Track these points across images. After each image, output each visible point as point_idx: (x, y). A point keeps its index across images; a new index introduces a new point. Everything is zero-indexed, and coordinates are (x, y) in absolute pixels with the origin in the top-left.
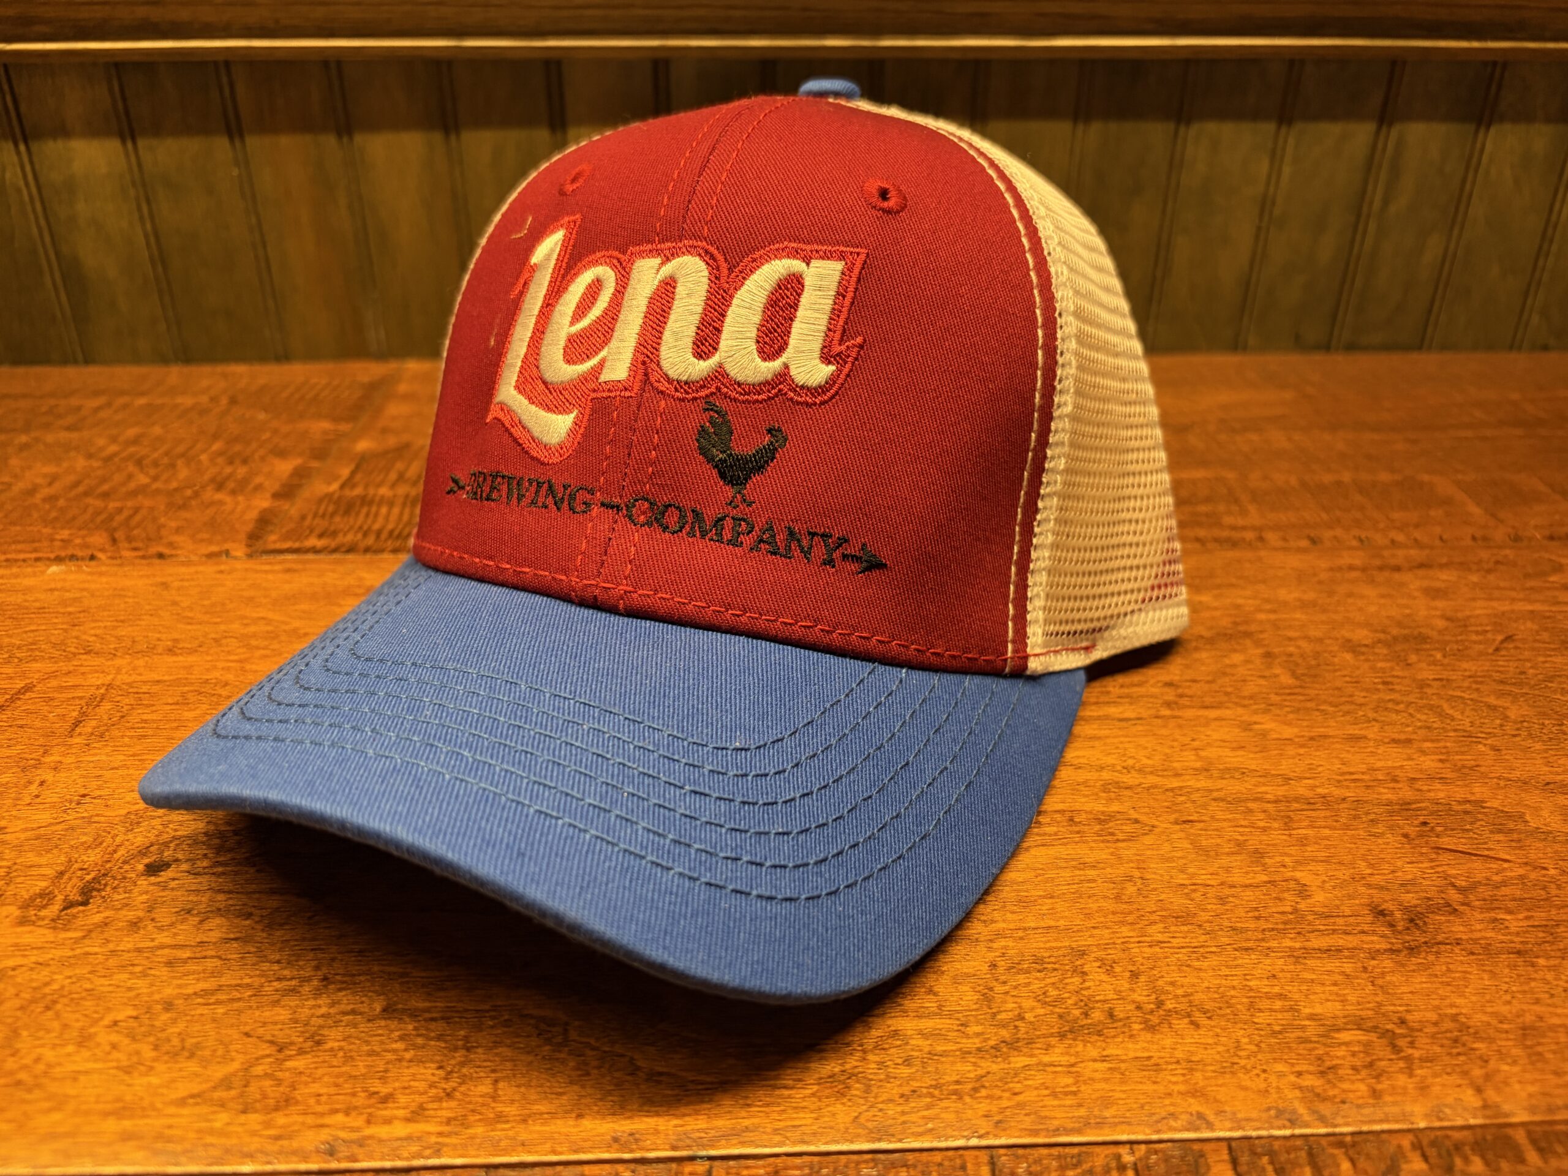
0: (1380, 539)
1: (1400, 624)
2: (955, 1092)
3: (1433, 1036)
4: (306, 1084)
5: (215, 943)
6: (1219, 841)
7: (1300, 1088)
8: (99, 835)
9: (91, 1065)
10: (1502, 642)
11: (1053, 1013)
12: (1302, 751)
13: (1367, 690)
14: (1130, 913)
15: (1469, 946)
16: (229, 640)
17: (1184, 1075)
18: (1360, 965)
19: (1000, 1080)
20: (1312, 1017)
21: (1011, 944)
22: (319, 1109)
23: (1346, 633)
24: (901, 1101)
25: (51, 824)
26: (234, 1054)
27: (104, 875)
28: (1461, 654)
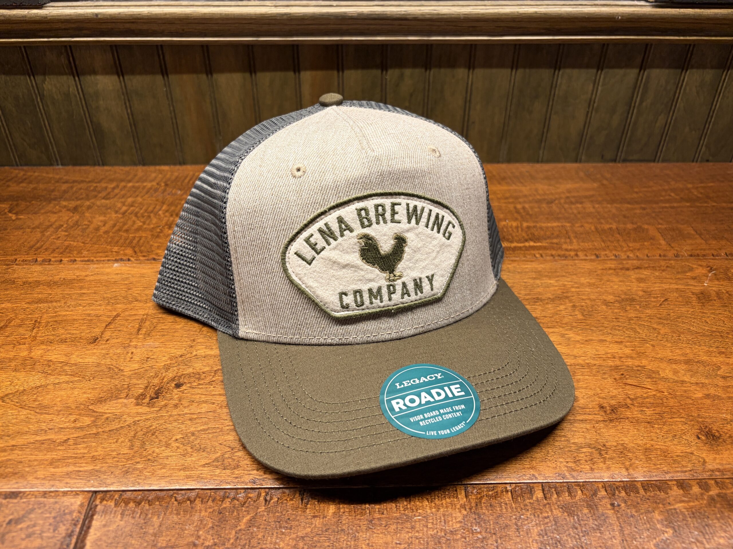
0: (623, 256)
1: (625, 294)
3: (614, 451)
5: (204, 413)
7: (567, 467)
8: (156, 373)
9: (171, 454)
10: (663, 301)
12: (582, 346)
13: (609, 321)
15: (631, 420)
18: (592, 425)
20: (573, 443)
22: (248, 469)
23: (605, 297)
25: (139, 369)
26: (217, 450)
27: (161, 388)
28: (646, 307)
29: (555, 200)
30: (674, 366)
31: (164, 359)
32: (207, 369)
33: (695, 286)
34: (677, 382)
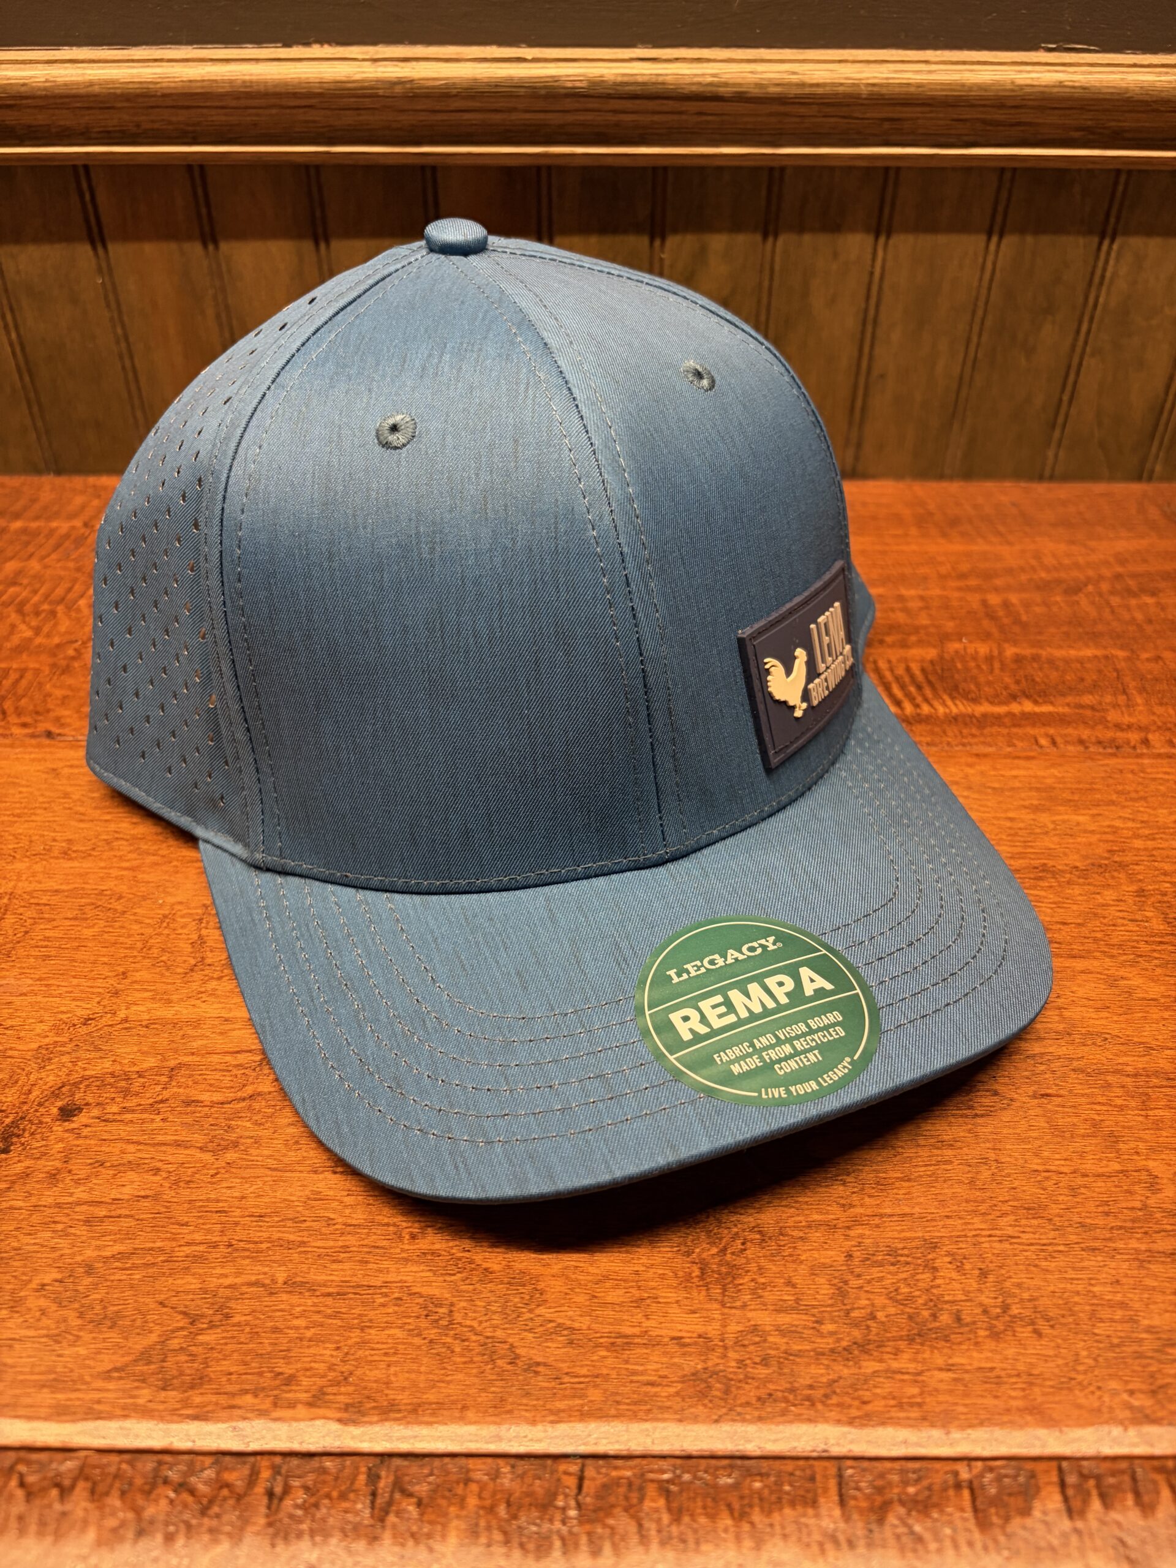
2: (808, 1398)
4: (218, 1360)
5: (128, 1200)
8: (14, 1073)
9: (24, 1332)
11: (903, 1314)
14: (983, 1201)
16: (120, 842)
17: (1023, 1390)
19: (852, 1386)
21: (867, 1233)
22: (230, 1388)
24: (758, 1405)
26: (151, 1325)
27: (22, 1118)
29: (1086, 585)
31: (40, 1028)
32: (151, 1062)
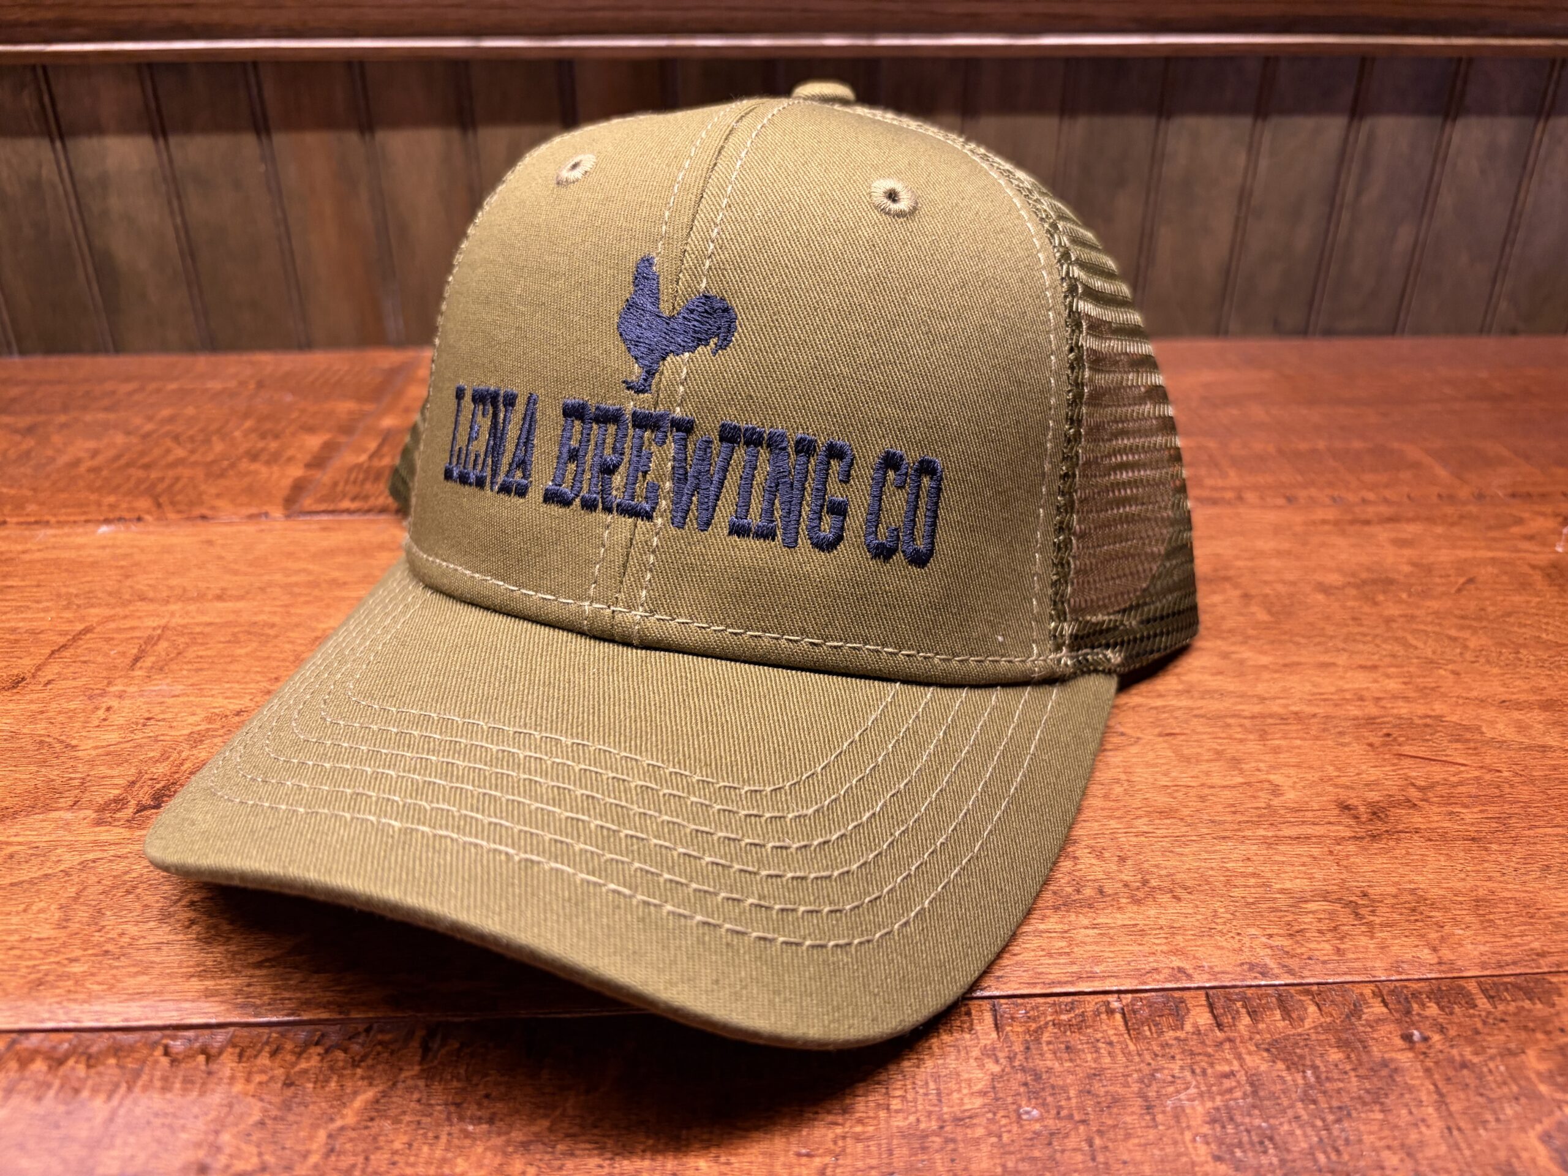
0: (1351, 497)
1: (1369, 569)
3: (1393, 906)
6: (1199, 750)
7: (1271, 947)
8: (165, 751)
10: (1464, 584)
12: (1276, 676)
13: (1337, 625)
15: (1427, 835)
16: (273, 588)
17: (1166, 938)
18: (1326, 849)
20: (1282, 891)
23: (1318, 577)
25: (119, 743)
27: (173, 783)
28: (1425, 594)
30: (1516, 715)
31: (192, 720)
33: (1534, 553)
34: (1529, 748)
